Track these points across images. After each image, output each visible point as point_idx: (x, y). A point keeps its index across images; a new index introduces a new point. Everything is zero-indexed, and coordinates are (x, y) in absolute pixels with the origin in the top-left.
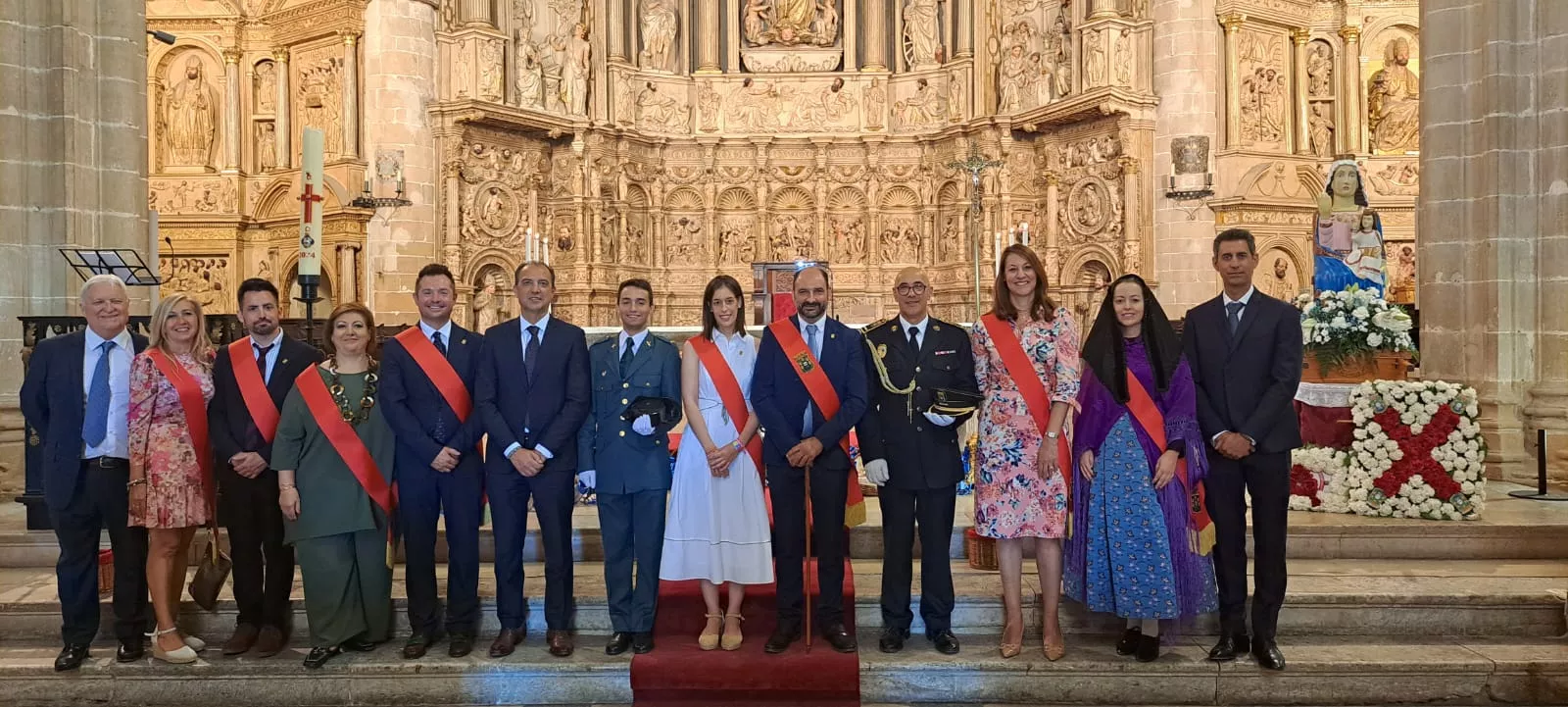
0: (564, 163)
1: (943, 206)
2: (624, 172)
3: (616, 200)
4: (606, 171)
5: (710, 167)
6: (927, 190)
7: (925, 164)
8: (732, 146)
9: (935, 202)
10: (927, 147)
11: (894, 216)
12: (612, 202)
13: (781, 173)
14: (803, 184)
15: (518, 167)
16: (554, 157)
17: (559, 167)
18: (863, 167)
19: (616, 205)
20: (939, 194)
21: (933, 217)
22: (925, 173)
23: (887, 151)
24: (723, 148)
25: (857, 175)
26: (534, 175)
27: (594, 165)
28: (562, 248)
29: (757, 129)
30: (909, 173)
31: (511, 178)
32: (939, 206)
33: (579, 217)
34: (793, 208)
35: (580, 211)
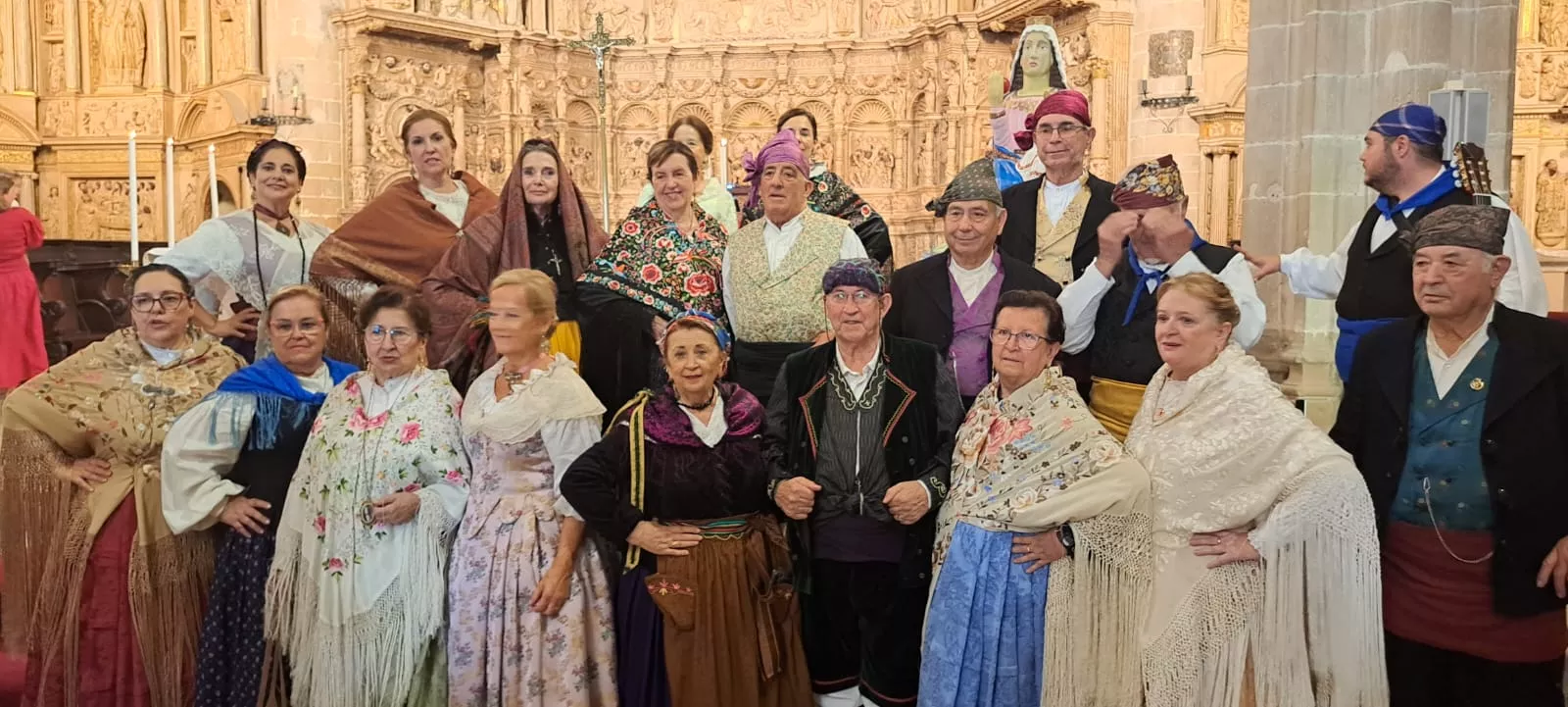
0: (494, 78)
1: (919, 121)
2: (562, 87)
3: (554, 117)
4: (540, 86)
5: (662, 81)
6: (900, 103)
7: (898, 74)
8: (688, 56)
9: (909, 117)
10: (900, 54)
11: (866, 135)
12: (550, 120)
13: (740, 86)
14: (763, 99)
15: (441, 82)
16: (487, 71)
17: (491, 83)
18: (831, 79)
19: (554, 124)
20: (914, 107)
21: (907, 135)
22: (899, 84)
23: (857, 58)
24: (677, 59)
25: (824, 87)
26: (458, 91)
27: (525, 79)
28: (494, 170)
29: (714, 36)
30: (882, 85)
31: (432, 94)
32: (914, 122)
33: (508, 136)
34: (755, 125)
35: (508, 129)
